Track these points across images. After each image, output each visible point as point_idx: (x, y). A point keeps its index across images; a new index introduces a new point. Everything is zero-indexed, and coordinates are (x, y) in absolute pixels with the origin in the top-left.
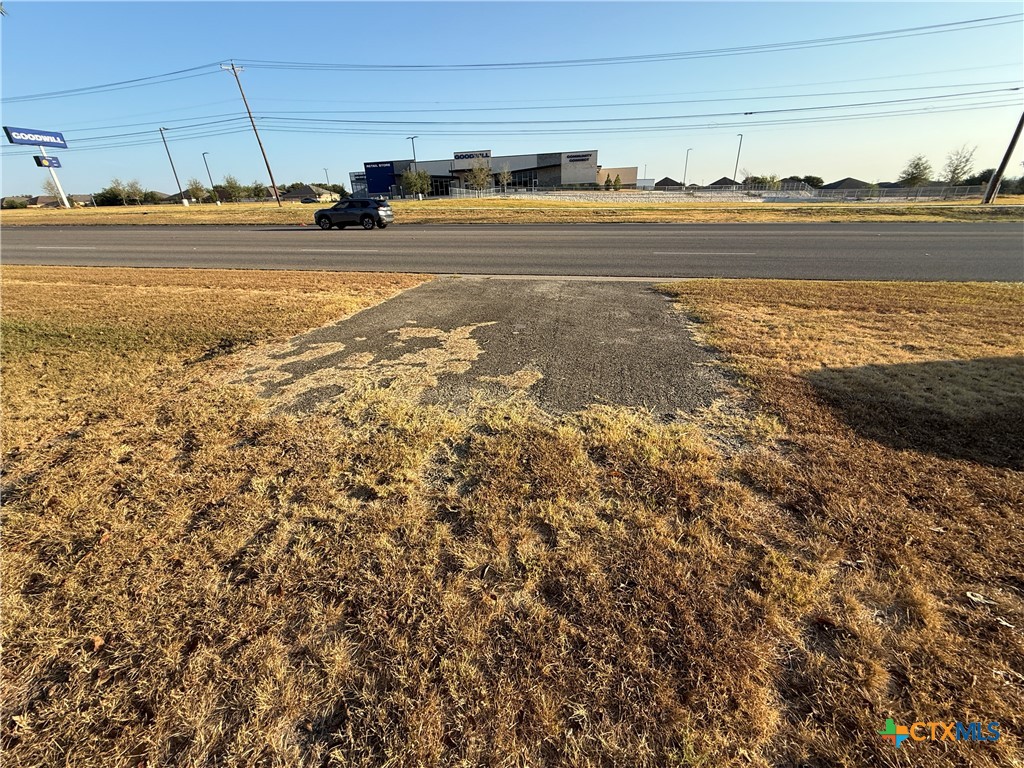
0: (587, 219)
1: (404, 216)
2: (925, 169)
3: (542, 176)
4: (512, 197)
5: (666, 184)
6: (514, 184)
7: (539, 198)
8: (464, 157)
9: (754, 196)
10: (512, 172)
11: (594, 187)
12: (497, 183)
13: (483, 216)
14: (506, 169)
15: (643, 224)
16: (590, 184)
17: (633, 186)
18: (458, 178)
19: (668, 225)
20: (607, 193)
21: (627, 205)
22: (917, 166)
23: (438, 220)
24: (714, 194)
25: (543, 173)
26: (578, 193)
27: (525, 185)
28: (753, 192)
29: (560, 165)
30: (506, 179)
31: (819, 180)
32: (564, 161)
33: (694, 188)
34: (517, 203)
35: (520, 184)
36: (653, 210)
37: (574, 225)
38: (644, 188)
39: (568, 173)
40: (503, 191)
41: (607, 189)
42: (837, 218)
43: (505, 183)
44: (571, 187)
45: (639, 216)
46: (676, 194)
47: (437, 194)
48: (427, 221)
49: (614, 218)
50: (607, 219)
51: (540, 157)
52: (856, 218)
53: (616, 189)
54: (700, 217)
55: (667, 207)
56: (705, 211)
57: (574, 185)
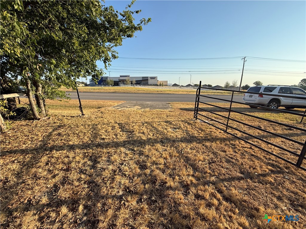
0: (156, 93)
1: (109, 91)
2: (229, 84)
3: (143, 82)
4: (136, 87)
5: (175, 85)
6: (136, 84)
7: (143, 87)
8: (123, 76)
9: (195, 89)
10: (136, 81)
11: (157, 85)
12: (132, 83)
13: (130, 91)
14: (134, 80)
15: (168, 94)
16: (156, 85)
17: (167, 85)
18: (121, 82)
19: (174, 94)
20: (160, 87)
21: (165, 90)
22: (227, 83)
23: (119, 92)
24: (186, 88)
25: (143, 81)
26: (153, 86)
27: (139, 84)
28: (195, 88)
29: (148, 80)
30: (134, 82)
31: (211, 86)
32: (149, 79)
33: (182, 86)
34: (138, 88)
35: (138, 83)
36: (170, 91)
37: (152, 94)
38: (169, 86)
39: (150, 81)
40: (133, 85)
41: (160, 86)
42: (209, 94)
43: (134, 83)
44: (151, 85)
45: (167, 92)
46: (178, 87)
47: (115, 85)
48: (115, 92)
49: (161, 92)
50: (160, 93)
51: (143, 77)
52: (213, 94)
53: (162, 86)
54: (181, 93)
55: (174, 90)
56: (182, 92)
57: (152, 85)
